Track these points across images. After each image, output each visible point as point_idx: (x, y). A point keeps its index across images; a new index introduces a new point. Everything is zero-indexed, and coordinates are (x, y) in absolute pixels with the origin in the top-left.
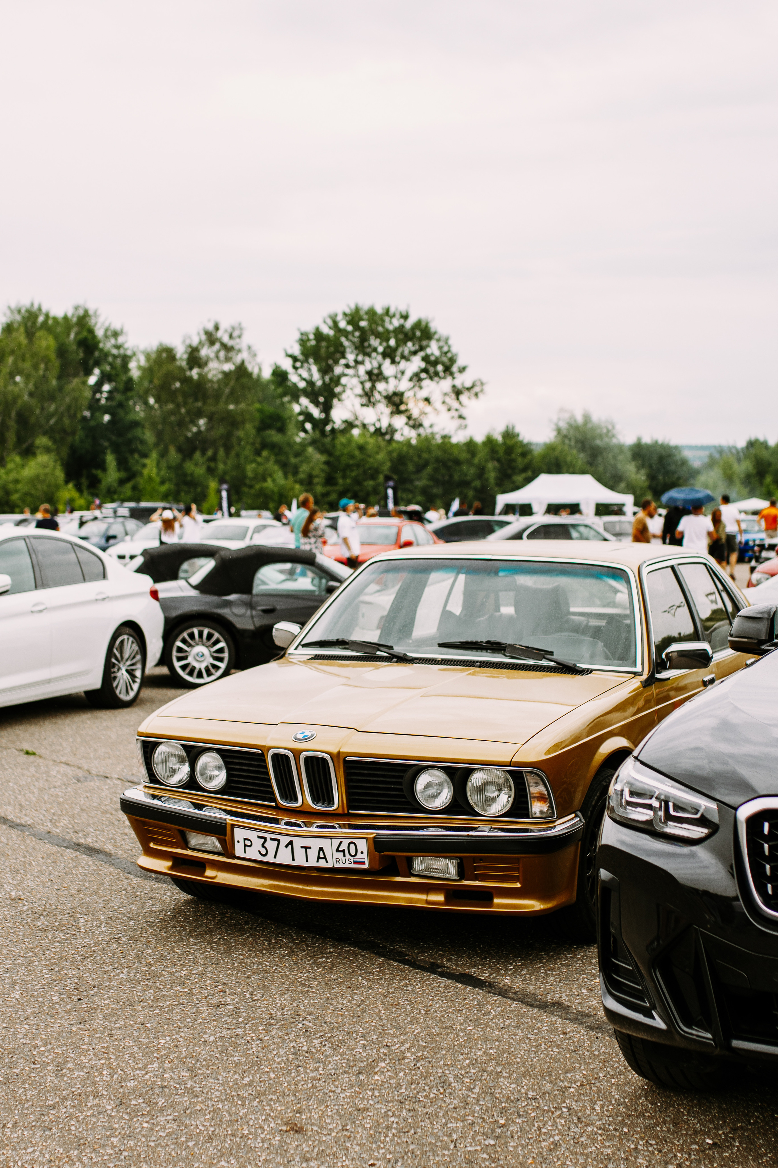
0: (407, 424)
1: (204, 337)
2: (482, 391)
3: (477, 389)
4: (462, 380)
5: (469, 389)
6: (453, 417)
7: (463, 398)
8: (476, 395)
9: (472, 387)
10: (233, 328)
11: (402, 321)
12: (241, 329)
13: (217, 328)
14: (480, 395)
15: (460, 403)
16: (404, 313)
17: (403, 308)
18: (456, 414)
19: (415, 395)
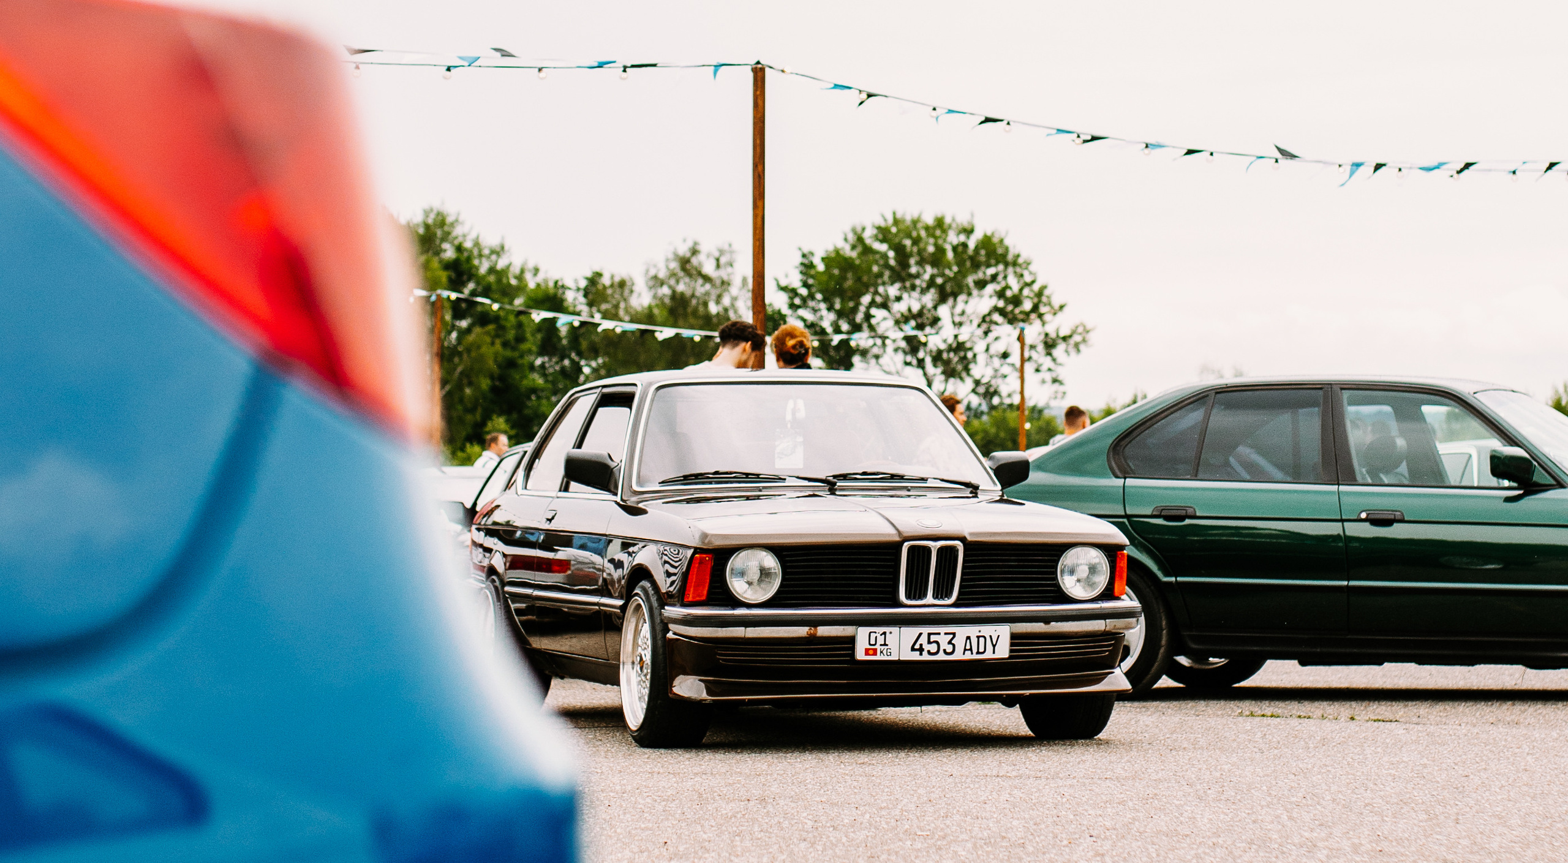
0: (974, 391)
1: (674, 265)
2: (1084, 341)
3: (1077, 338)
4: (1058, 324)
5: (1065, 339)
6: (1043, 382)
7: (1059, 351)
8: (1077, 346)
9: (1070, 336)
10: (722, 252)
11: (962, 238)
12: (732, 252)
13: (694, 252)
14: (1082, 347)
15: (1054, 360)
16: (966, 225)
17: (963, 220)
18: (1048, 377)
19: (987, 350)
